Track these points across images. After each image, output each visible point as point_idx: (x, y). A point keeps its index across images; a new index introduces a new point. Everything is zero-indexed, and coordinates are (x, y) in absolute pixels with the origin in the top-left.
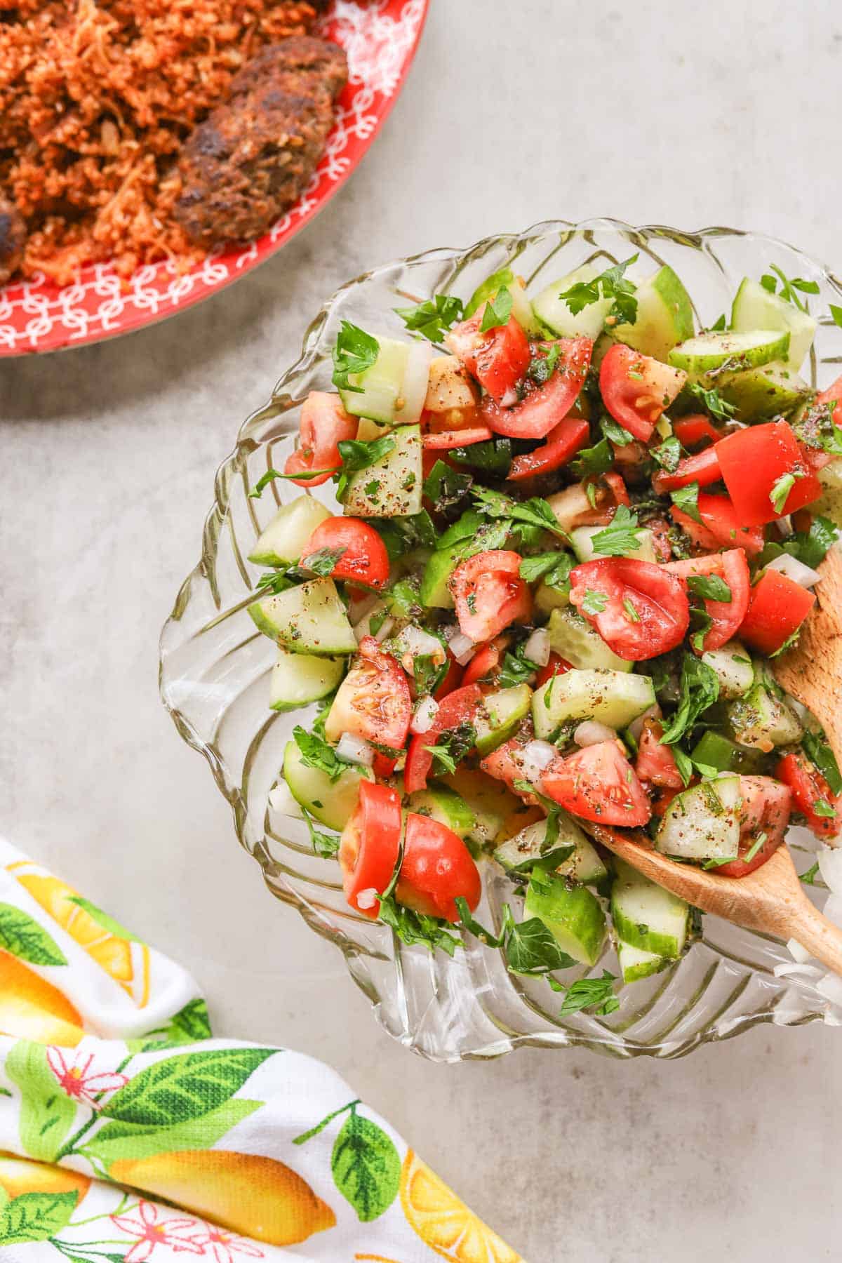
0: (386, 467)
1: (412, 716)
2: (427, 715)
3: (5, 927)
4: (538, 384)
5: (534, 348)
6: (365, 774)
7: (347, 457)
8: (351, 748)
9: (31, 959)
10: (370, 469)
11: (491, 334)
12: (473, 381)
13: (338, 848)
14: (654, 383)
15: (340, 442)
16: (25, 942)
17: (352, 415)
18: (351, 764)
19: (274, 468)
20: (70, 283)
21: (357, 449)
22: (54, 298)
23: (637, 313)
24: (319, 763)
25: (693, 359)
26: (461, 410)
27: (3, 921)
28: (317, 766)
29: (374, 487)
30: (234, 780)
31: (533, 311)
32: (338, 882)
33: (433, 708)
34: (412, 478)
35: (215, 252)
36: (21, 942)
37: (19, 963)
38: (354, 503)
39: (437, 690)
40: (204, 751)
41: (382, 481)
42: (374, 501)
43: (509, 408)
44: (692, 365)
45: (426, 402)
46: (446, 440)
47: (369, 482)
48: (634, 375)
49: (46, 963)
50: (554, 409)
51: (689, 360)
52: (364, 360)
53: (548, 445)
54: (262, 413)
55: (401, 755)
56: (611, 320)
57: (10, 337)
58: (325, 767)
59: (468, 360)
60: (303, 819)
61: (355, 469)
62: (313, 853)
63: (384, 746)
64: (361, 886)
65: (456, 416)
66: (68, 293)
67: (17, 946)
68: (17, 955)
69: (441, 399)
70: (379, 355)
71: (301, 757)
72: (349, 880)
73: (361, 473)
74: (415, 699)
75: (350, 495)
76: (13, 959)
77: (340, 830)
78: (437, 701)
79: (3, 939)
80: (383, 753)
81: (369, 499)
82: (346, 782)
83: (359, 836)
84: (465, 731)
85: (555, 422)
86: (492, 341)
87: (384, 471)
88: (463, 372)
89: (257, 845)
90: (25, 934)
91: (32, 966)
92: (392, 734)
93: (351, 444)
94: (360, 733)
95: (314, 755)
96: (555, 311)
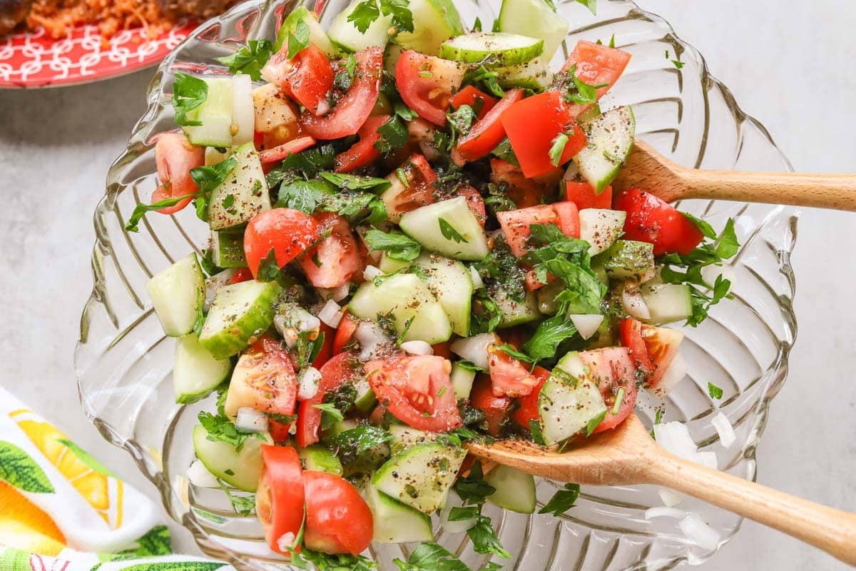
0: (235, 182)
1: (298, 387)
2: (311, 382)
3: (4, 461)
4: (344, 92)
5: (335, 66)
6: (264, 439)
7: (199, 180)
8: (248, 419)
9: (24, 487)
10: (221, 187)
11: (297, 59)
12: (292, 101)
13: (255, 505)
14: (441, 77)
15: (193, 170)
16: (20, 473)
17: (196, 146)
18: (249, 433)
19: (141, 202)
20: (62, 37)
21: (207, 173)
22: (48, 47)
23: (413, 22)
24: (223, 437)
25: (459, 51)
26: (286, 126)
27: (3, 456)
28: (221, 439)
29: (230, 201)
30: (155, 467)
31: (329, 37)
32: (261, 535)
33: (317, 376)
34: (258, 185)
35: (181, 25)
36: (17, 473)
37: (15, 491)
38: (217, 218)
39: (314, 360)
40: (126, 445)
41: (234, 194)
42: (233, 212)
43: (324, 116)
44: (458, 56)
45: (255, 126)
46: (279, 152)
47: (224, 198)
48: (424, 73)
49: (37, 490)
50: (361, 108)
51: (456, 52)
52: (198, 99)
53: (361, 141)
54: (123, 159)
55: (293, 420)
56: (392, 30)
57: (7, 73)
58: (228, 439)
59: (283, 84)
60: (220, 488)
61: (210, 190)
62: (235, 515)
63: (278, 415)
64: (279, 533)
65: (283, 132)
66: (60, 45)
67: (13, 477)
68: (14, 484)
69: (269, 120)
70: (209, 93)
71: (207, 434)
72: (268, 530)
73: (216, 192)
74: (297, 371)
75: (212, 213)
76: (11, 487)
77: (254, 491)
78: (319, 369)
79: (2, 471)
80: (277, 421)
81: (229, 211)
82: (249, 449)
83: (269, 492)
84: (345, 390)
85: (364, 118)
86: (299, 63)
87: (234, 186)
88: (281, 95)
89: (185, 516)
90: (20, 466)
91: (25, 494)
92: (283, 403)
93: (201, 169)
94: (256, 406)
95: (218, 432)
96: (346, 33)
